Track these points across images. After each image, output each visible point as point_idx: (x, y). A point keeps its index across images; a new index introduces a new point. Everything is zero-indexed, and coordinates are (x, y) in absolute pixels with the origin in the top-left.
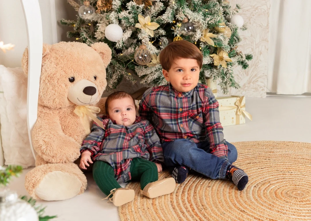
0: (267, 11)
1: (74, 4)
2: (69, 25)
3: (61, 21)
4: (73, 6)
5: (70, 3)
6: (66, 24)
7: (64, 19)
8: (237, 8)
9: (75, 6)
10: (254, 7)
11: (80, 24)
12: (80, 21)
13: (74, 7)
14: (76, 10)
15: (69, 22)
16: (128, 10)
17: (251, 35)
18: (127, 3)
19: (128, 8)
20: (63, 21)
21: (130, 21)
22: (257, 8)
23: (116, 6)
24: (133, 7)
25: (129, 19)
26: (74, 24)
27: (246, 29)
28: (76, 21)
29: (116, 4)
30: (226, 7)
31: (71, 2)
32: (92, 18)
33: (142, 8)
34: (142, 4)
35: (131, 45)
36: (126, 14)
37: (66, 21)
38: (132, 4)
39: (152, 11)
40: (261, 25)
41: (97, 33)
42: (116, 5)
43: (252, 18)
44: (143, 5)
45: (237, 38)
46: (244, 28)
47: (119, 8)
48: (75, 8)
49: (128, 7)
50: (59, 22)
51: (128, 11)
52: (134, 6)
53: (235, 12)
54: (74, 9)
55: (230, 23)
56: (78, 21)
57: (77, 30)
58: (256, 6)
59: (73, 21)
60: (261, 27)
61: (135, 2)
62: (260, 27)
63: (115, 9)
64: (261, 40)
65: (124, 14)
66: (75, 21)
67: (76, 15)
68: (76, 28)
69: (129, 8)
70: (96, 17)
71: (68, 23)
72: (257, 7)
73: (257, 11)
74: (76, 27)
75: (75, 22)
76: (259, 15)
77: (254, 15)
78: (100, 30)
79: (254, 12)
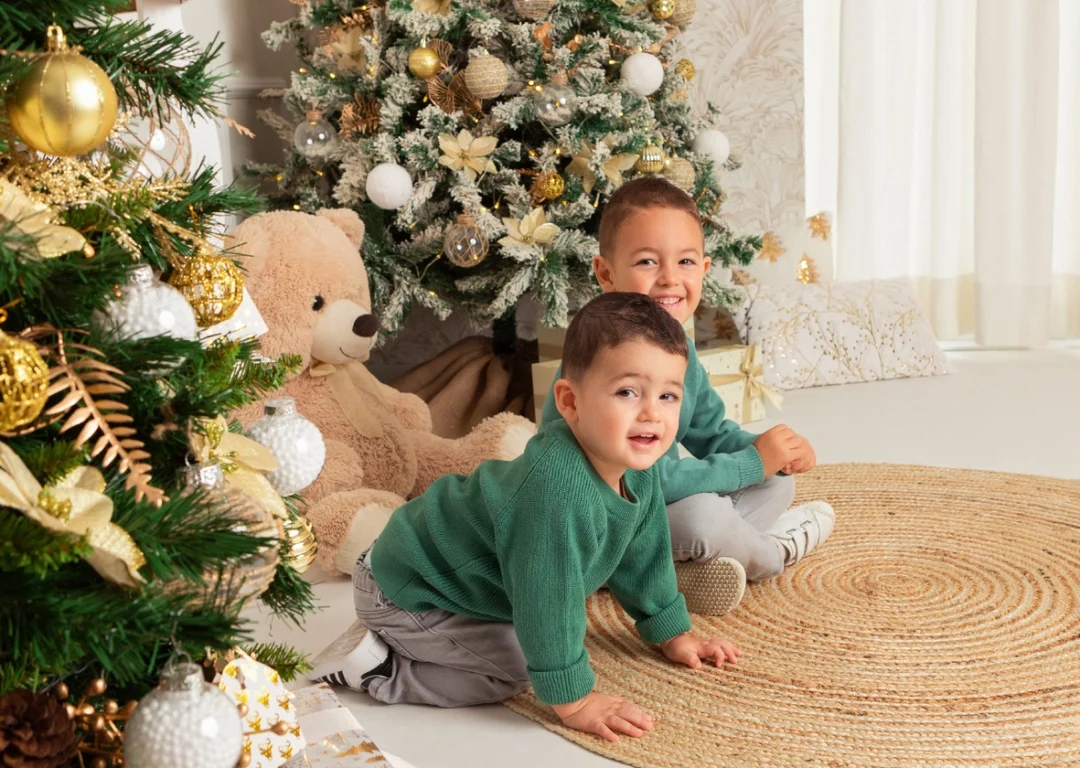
0: (796, 118)
1: (275, 122)
2: (264, 176)
3: (244, 168)
4: (274, 126)
5: (265, 119)
6: (255, 173)
7: (251, 163)
8: (710, 112)
9: (280, 127)
10: (759, 108)
11: (293, 172)
12: (294, 165)
13: (277, 129)
14: (281, 137)
15: (262, 168)
16: (423, 127)
17: (757, 186)
18: (420, 112)
19: (422, 123)
20: (248, 167)
21: (431, 156)
22: (768, 112)
23: (389, 121)
24: (434, 120)
25: (427, 152)
26: (277, 173)
27: (738, 167)
28: (283, 167)
29: (391, 115)
30: (678, 109)
31: (268, 117)
32: (329, 154)
33: (456, 121)
34: (456, 110)
35: (433, 219)
36: (419, 137)
37: (257, 167)
38: (431, 113)
39: (484, 129)
40: (783, 155)
41: (340, 187)
42: (390, 118)
43: (755, 137)
44: (460, 113)
45: (714, 191)
46: (733, 165)
47: (397, 123)
48: (278, 132)
49: (421, 120)
50: (239, 169)
51: (423, 131)
52: (436, 116)
53: (704, 122)
54: (278, 135)
55: (692, 154)
56: (287, 165)
57: (286, 187)
58: (766, 105)
59: (275, 165)
60: (783, 162)
61: (438, 107)
62: (780, 163)
63: (388, 127)
64: (784, 198)
65: (412, 138)
66: (280, 166)
67: (285, 150)
68: (285, 184)
69: (426, 123)
70: (338, 149)
71: (262, 172)
72: (769, 108)
73: (768, 119)
74: (282, 181)
75: (280, 169)
76: (776, 128)
77: (760, 131)
78: (347, 181)
79: (761, 122)
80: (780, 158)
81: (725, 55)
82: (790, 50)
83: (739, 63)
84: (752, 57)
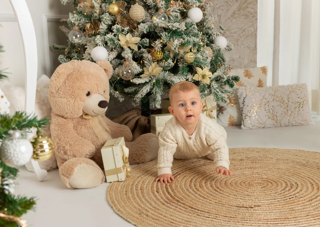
0: (254, 33)
1: (65, 30)
2: (60, 50)
3: (53, 46)
4: (65, 32)
5: (62, 29)
6: (57, 48)
7: (56, 45)
8: (221, 29)
9: (67, 32)
10: (241, 29)
11: (70, 48)
12: (71, 46)
13: (66, 33)
15: (60, 47)
16: (114, 32)
17: (239, 57)
18: (113, 26)
19: (113, 31)
20: (55, 46)
21: (116, 43)
22: (244, 30)
23: (103, 30)
24: (118, 30)
25: (114, 41)
26: (65, 49)
27: (231, 50)
28: (67, 46)
29: (103, 28)
30: (209, 28)
31: (63, 29)
32: (82, 42)
33: (127, 30)
34: (127, 26)
35: (118, 65)
36: (111, 36)
37: (58, 46)
38: (117, 27)
39: (135, 34)
40: (249, 46)
41: (85, 54)
42: (103, 29)
43: (239, 40)
44: (128, 28)
45: (222, 58)
46: (229, 49)
47: (105, 31)
48: (66, 34)
49: (113, 30)
50: (52, 47)
51: (113, 34)
52: (118, 28)
53: (218, 33)
54: (66, 35)
55: (214, 45)
56: (69, 46)
57: (68, 54)
58: (244, 28)
59: (65, 46)
60: (249, 49)
61: (119, 25)
62: (248, 49)
63: (102, 33)
64: (249, 62)
66: (66, 46)
67: (68, 40)
68: (67, 52)
69: (114, 30)
70: (85, 40)
71: (60, 48)
72: (244, 29)
73: (244, 33)
74: (67, 51)
75: (66, 47)
76: (247, 37)
77: (241, 37)
78: (88, 52)
79: (241, 34)
80: (248, 47)
81: (229, 10)
82: (253, 8)
83: (234, 13)
84: (239, 11)
